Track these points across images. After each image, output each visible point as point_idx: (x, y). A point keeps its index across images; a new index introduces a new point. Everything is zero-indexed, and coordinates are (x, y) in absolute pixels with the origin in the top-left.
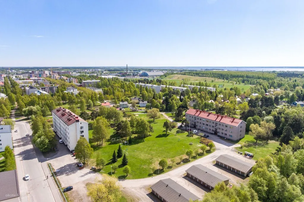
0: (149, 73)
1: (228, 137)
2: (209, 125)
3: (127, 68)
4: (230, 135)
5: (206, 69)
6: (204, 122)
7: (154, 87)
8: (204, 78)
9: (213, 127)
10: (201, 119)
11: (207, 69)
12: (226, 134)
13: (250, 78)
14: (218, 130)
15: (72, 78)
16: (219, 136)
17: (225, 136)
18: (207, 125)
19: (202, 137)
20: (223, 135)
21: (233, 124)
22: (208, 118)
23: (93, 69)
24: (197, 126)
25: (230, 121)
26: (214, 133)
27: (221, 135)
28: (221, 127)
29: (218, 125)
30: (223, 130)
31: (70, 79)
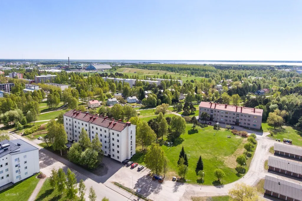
0: (97, 67)
1: (251, 126)
2: (228, 117)
3: (69, 61)
4: (253, 124)
5: (143, 63)
6: (222, 114)
7: (127, 81)
8: (157, 71)
9: (233, 118)
10: (219, 112)
11: (145, 63)
12: (249, 124)
13: (197, 70)
14: (239, 121)
15: (15, 73)
16: (241, 126)
17: (248, 126)
18: (227, 117)
19: (229, 129)
20: (246, 125)
21: (256, 114)
22: (226, 109)
23: (19, 62)
24: (214, 118)
25: (252, 112)
26: (234, 123)
27: (243, 125)
28: (243, 118)
29: (240, 116)
30: (245, 120)
31: (13, 74)
